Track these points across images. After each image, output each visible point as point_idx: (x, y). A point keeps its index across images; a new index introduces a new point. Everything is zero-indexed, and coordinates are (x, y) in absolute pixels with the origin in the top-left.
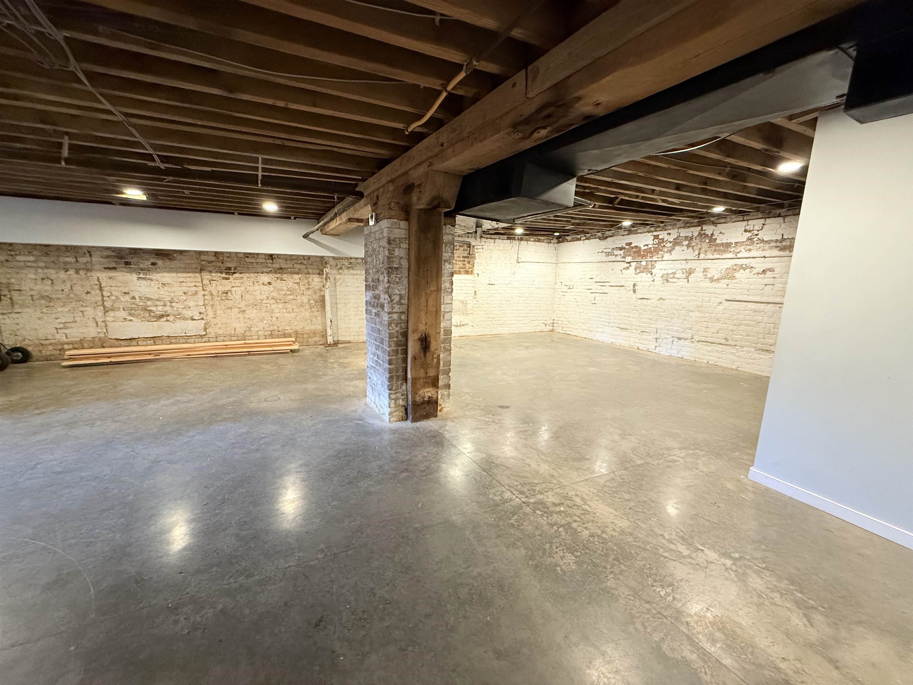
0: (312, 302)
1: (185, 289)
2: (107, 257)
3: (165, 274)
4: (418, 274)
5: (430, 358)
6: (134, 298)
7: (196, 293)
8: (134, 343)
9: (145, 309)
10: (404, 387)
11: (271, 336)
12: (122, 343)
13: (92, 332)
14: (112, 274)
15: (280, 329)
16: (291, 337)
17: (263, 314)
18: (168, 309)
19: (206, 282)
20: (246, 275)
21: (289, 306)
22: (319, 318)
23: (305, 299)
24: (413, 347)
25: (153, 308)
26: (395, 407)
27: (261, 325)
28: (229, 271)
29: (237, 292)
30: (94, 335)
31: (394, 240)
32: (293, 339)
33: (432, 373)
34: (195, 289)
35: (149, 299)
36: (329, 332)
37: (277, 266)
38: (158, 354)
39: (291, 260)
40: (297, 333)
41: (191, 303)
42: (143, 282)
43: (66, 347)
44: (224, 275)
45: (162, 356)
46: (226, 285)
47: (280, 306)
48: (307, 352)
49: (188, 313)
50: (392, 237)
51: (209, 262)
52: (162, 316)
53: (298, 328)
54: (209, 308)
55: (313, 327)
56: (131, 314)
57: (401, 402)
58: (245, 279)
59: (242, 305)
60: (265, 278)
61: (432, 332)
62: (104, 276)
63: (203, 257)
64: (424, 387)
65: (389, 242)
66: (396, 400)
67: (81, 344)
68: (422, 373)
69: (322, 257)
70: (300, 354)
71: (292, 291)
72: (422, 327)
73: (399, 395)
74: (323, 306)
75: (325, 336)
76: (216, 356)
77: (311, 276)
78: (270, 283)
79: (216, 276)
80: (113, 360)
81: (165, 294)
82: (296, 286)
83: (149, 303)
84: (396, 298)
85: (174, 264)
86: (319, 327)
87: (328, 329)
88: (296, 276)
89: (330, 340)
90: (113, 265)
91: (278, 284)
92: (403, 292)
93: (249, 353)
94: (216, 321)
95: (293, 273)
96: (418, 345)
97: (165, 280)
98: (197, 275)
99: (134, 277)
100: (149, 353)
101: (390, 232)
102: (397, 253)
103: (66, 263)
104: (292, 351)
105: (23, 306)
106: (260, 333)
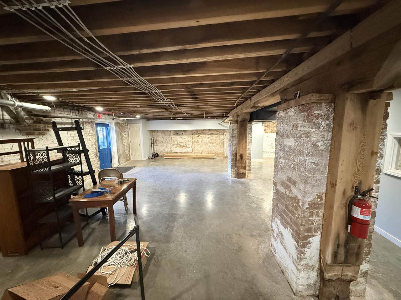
0: (221, 143)
1: (188, 140)
2: (174, 132)
3: (185, 136)
4: (239, 138)
5: (243, 161)
6: (178, 142)
7: (191, 141)
8: (177, 153)
9: (180, 145)
10: (236, 168)
11: (209, 153)
12: (175, 153)
13: (169, 150)
14: (174, 136)
15: (211, 151)
16: (214, 154)
17: (207, 147)
18: (184, 145)
19: (193, 138)
20: (203, 135)
21: (214, 145)
22: (222, 148)
23: (218, 142)
24: (238, 158)
25: (181, 145)
26: (233, 173)
27: (206, 150)
28: (199, 134)
29: (201, 140)
30: (170, 151)
31: (234, 129)
32: (214, 155)
33: (244, 165)
34: (191, 140)
35: (181, 142)
36: (225, 153)
37: (211, 133)
38: (182, 157)
39: (215, 131)
40: (216, 153)
41: (189, 144)
42: (180, 138)
43: (165, 154)
44: (198, 136)
45: (183, 157)
46: (198, 138)
47: (211, 144)
48: (218, 159)
49: (189, 146)
50: (233, 129)
51: (194, 132)
52: (183, 147)
53: (216, 151)
54: (194, 145)
55: (220, 151)
56: (177, 146)
57: (235, 173)
58: (203, 137)
59: (202, 144)
60: (208, 136)
61: (244, 154)
62: (172, 136)
63: (193, 131)
64: (241, 169)
65: (232, 130)
66: (233, 172)
67: (167, 153)
68: (240, 165)
69: (224, 130)
70: (216, 159)
71: (215, 140)
72: (241, 152)
73: (234, 171)
74: (224, 145)
75: (224, 154)
76: (194, 158)
77: (221, 135)
78: (209, 138)
79: (196, 136)
80: (173, 157)
81: (184, 141)
82: (216, 139)
83: (181, 143)
84: (234, 144)
85: (187, 133)
86: (222, 151)
87: (225, 152)
88: (216, 135)
89: (225, 156)
90: (174, 134)
91: (211, 138)
92: (236, 143)
93: (202, 158)
94: (195, 148)
95: (215, 134)
96: (239, 157)
97: (185, 137)
98: (191, 136)
99: (178, 137)
100: (180, 156)
101: (233, 127)
102: (234, 133)
103: (166, 134)
104: (214, 158)
105: (158, 144)
106: (206, 152)
